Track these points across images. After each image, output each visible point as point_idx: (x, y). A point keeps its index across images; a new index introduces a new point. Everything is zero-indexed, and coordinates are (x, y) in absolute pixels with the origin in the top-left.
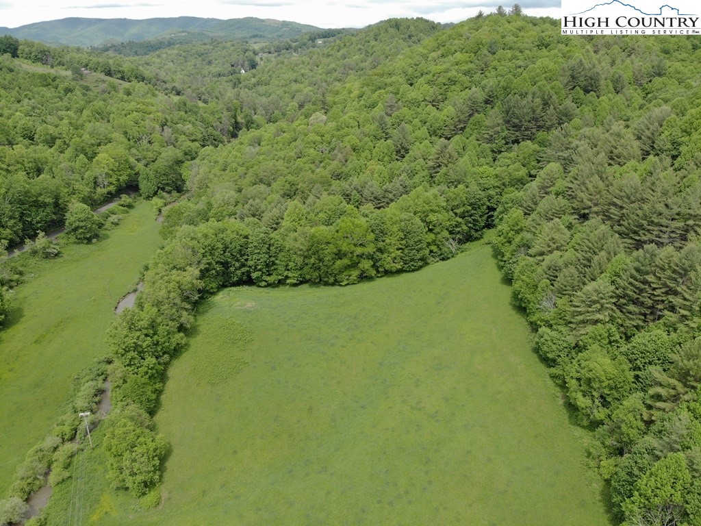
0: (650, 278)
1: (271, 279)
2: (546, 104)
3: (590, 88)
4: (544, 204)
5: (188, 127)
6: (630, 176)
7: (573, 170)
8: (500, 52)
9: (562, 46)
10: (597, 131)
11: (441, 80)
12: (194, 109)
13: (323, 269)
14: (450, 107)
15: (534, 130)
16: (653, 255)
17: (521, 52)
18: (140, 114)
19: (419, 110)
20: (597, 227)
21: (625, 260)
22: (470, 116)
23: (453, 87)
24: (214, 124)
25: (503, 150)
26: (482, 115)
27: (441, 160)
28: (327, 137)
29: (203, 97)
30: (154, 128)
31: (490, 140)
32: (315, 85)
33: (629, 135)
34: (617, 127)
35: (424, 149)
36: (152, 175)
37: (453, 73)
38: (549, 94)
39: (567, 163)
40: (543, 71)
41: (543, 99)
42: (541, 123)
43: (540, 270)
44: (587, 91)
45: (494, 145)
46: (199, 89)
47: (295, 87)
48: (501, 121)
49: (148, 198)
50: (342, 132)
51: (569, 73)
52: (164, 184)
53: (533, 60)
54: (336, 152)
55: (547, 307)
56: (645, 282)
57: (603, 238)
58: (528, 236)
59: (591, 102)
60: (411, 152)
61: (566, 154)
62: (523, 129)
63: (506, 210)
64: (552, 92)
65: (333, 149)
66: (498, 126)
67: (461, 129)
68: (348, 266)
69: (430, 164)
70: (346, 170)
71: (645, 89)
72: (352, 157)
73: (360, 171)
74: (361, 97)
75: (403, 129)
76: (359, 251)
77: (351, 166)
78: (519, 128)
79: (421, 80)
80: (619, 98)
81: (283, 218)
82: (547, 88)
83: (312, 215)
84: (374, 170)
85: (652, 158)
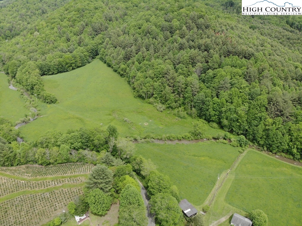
0: (127, 53)
1: (50, 73)
2: (101, 25)
4: (108, 46)
6: (121, 38)
7: (112, 39)
10: (114, 30)
11: (71, 20)
13: (63, 68)
15: (100, 32)
16: (127, 50)
19: (68, 28)
20: (118, 48)
21: (123, 52)
22: (83, 29)
23: (76, 22)
25: (94, 37)
26: (86, 29)
27: (80, 41)
31: (91, 35)
33: (120, 31)
34: (118, 29)
35: (74, 39)
39: (110, 38)
42: (101, 30)
43: (111, 57)
44: (110, 21)
48: (92, 30)
51: (104, 17)
53: (95, 13)
55: (113, 63)
56: (127, 54)
57: (120, 49)
58: (107, 53)
60: (71, 40)
61: (109, 36)
63: (100, 49)
64: (102, 22)
65: (48, 41)
66: (91, 31)
67: (82, 33)
68: (69, 67)
69: (78, 42)
70: (55, 46)
71: (123, 19)
72: (55, 43)
73: (59, 46)
74: (47, 26)
75: (67, 34)
76: (71, 62)
77: (56, 45)
78: (97, 31)
79: (65, 20)
80: (117, 22)
81: (46, 59)
82: (101, 21)
83: (54, 57)
84: (63, 45)
85: (125, 35)
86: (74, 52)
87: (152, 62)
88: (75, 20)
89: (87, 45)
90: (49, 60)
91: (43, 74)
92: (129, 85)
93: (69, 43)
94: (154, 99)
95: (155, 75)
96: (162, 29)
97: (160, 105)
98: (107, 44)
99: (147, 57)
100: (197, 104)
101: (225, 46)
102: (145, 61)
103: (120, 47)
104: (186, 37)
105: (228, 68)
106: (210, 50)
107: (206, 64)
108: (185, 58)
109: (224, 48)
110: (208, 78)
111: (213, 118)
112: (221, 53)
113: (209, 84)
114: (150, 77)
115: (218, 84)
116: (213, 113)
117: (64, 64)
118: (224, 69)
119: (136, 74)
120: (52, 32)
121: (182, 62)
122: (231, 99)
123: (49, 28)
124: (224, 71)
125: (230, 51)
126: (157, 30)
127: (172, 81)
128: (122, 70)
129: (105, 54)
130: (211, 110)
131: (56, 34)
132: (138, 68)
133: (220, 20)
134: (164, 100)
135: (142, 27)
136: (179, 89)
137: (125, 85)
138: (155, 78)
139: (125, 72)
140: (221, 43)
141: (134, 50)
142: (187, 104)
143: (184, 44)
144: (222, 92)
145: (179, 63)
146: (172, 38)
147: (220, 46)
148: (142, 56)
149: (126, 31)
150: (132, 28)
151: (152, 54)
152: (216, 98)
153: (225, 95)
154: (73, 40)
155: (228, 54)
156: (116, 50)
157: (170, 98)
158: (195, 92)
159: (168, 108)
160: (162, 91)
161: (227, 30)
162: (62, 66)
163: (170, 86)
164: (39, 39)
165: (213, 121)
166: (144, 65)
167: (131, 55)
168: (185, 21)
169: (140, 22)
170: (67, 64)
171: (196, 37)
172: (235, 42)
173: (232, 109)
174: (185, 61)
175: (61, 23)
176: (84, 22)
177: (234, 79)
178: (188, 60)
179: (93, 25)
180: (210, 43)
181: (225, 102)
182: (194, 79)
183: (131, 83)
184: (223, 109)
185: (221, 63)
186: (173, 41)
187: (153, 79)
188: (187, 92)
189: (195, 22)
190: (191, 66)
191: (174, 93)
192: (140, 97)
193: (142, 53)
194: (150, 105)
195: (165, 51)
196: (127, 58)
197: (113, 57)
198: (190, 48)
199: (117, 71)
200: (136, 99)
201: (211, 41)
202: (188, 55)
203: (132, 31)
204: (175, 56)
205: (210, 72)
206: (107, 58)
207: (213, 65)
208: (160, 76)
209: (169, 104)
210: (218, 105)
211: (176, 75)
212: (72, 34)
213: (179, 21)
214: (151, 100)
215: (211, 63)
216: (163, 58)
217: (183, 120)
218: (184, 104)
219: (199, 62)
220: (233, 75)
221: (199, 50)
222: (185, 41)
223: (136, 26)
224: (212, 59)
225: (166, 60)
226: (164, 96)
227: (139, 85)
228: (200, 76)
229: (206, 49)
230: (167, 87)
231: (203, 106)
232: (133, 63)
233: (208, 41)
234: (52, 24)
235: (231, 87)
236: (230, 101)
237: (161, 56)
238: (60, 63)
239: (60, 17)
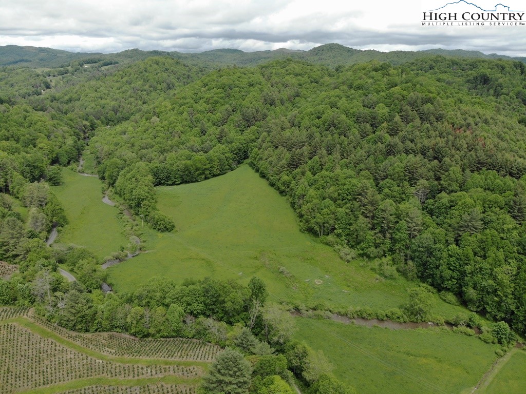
0: (295, 157)
1: (170, 182)
2: (257, 111)
4: (264, 146)
6: (287, 133)
7: (271, 134)
8: (234, 89)
10: (277, 121)
11: (211, 101)
12: (61, 118)
13: (191, 176)
15: (254, 122)
16: (295, 152)
19: (205, 115)
20: (281, 148)
21: (288, 155)
22: (228, 117)
24: (75, 126)
25: (244, 130)
26: (233, 116)
27: (222, 134)
31: (239, 126)
33: (286, 121)
34: (283, 118)
38: (257, 107)
39: (269, 132)
41: (256, 109)
42: (256, 119)
43: (267, 163)
44: (271, 105)
49: (65, 166)
51: (263, 98)
53: (249, 92)
54: (173, 134)
55: (270, 172)
56: (294, 159)
57: (283, 151)
58: (261, 155)
60: (208, 133)
61: (268, 129)
63: (252, 150)
64: (259, 107)
65: (171, 133)
66: (241, 120)
67: (225, 122)
68: (200, 174)
69: (218, 136)
70: (182, 141)
71: (292, 103)
72: (183, 135)
73: (188, 141)
74: (173, 109)
75: (203, 123)
76: (205, 167)
77: (183, 139)
78: (249, 121)
79: (201, 101)
80: (283, 107)
81: (165, 160)
82: (256, 105)
83: (179, 158)
84: (194, 140)
85: (293, 128)
86: (211, 152)
87: (336, 172)
88: (217, 102)
89: (232, 142)
90: (170, 162)
91: (158, 184)
92: (292, 210)
93: (204, 137)
94: (335, 236)
95: (339, 195)
96: (357, 120)
97: (347, 250)
98: (263, 141)
99: (328, 165)
100: (417, 254)
101: (472, 152)
102: (323, 171)
103: (284, 146)
104: (401, 134)
105: (478, 193)
106: (444, 159)
107: (436, 182)
108: (397, 169)
109: (471, 155)
110: (439, 207)
111: (449, 284)
112: (464, 165)
113: (442, 218)
114: (330, 198)
115: (458, 220)
116: (447, 273)
117: (192, 169)
118: (469, 194)
119: (306, 192)
120: (180, 118)
121: (391, 176)
122: (483, 249)
123: (176, 112)
124: (471, 197)
125: (482, 161)
126: (348, 121)
127: (370, 207)
128: (284, 184)
129: (258, 157)
130: (444, 267)
131: (185, 123)
132: (311, 181)
133: (463, 107)
134: (355, 241)
135: (323, 116)
136: (383, 223)
137: (287, 208)
138: (339, 199)
139: (288, 187)
140: (465, 146)
141: (306, 153)
142: (397, 251)
143: (396, 145)
144: (465, 235)
145: (386, 177)
146: (374, 135)
147: (463, 152)
148: (319, 163)
149: (296, 122)
150: (307, 118)
151: (336, 161)
152: (454, 245)
153: (471, 241)
154: (211, 133)
155: (479, 166)
156: (277, 151)
157: (366, 239)
158: (414, 230)
159: (361, 255)
160: (351, 224)
161: (476, 124)
162: (190, 173)
163: (367, 217)
164: (159, 128)
165: (447, 290)
166: (322, 177)
167: (301, 160)
168: (399, 107)
169: (320, 108)
170: (197, 169)
171: (419, 135)
172: (492, 146)
173: (486, 269)
174: (397, 175)
175: (195, 105)
176: (231, 105)
177: (489, 213)
178: (402, 174)
179: (244, 111)
180: (444, 145)
181: (471, 254)
182: (412, 207)
183: (296, 206)
184: (468, 268)
185: (465, 181)
186: (375, 141)
187: (335, 202)
188: (398, 230)
189: (416, 109)
190: (406, 183)
191: (375, 229)
192: (311, 231)
193: (320, 158)
194: (327, 247)
195: (361, 156)
196: (294, 164)
197: (271, 163)
198: (407, 152)
199: (275, 184)
200: (303, 234)
201: (447, 143)
202: (403, 165)
203: (306, 122)
204: (378, 165)
205: (444, 198)
206: (262, 165)
207: (449, 185)
208: (349, 197)
209: (363, 250)
210: (457, 259)
211: (379, 197)
212: (210, 124)
213: (388, 107)
214: (330, 238)
215: (445, 181)
216: (355, 167)
217: (389, 281)
218: (392, 251)
219: (423, 178)
220: (488, 206)
221: (422, 156)
222: (398, 141)
223: (313, 115)
224: (447, 173)
225: (361, 170)
226: (355, 234)
227: (311, 211)
228: (424, 203)
229: (436, 156)
230: (361, 217)
231: (429, 259)
232: (303, 173)
233: (441, 142)
234: (181, 106)
235: (483, 227)
236: (482, 253)
237: (352, 164)
238: (187, 168)
239: (194, 97)
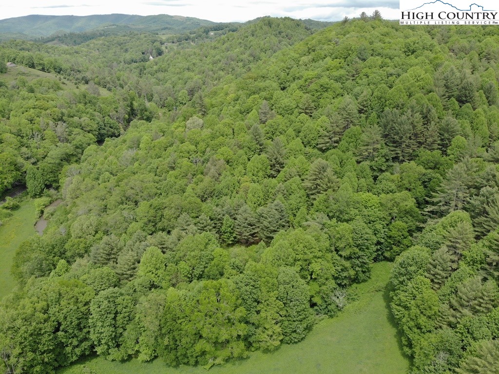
2: (426, 119)
3: (464, 99)
5: (85, 120)
8: (371, 59)
9: (427, 53)
11: (313, 86)
12: (93, 100)
14: (324, 118)
15: (415, 147)
17: (390, 58)
18: (38, 110)
19: (293, 117)
22: (345, 128)
23: (325, 94)
24: (111, 114)
25: (384, 168)
28: (202, 146)
29: (108, 86)
30: (48, 124)
32: (203, 73)
36: (39, 175)
37: (324, 80)
38: (427, 107)
40: (416, 80)
41: (422, 113)
42: (422, 140)
45: (373, 163)
46: (105, 79)
47: (187, 74)
48: (379, 138)
49: (35, 196)
50: (216, 141)
51: (443, 83)
52: (52, 181)
54: (209, 164)
59: (467, 114)
60: (286, 167)
62: (403, 146)
64: (430, 106)
69: (308, 184)
73: (233, 188)
79: (294, 85)
82: (425, 101)
88: (325, 88)
175: (278, 93)
176: (356, 97)
179: (390, 117)
234: (250, 95)
239: (283, 75)
